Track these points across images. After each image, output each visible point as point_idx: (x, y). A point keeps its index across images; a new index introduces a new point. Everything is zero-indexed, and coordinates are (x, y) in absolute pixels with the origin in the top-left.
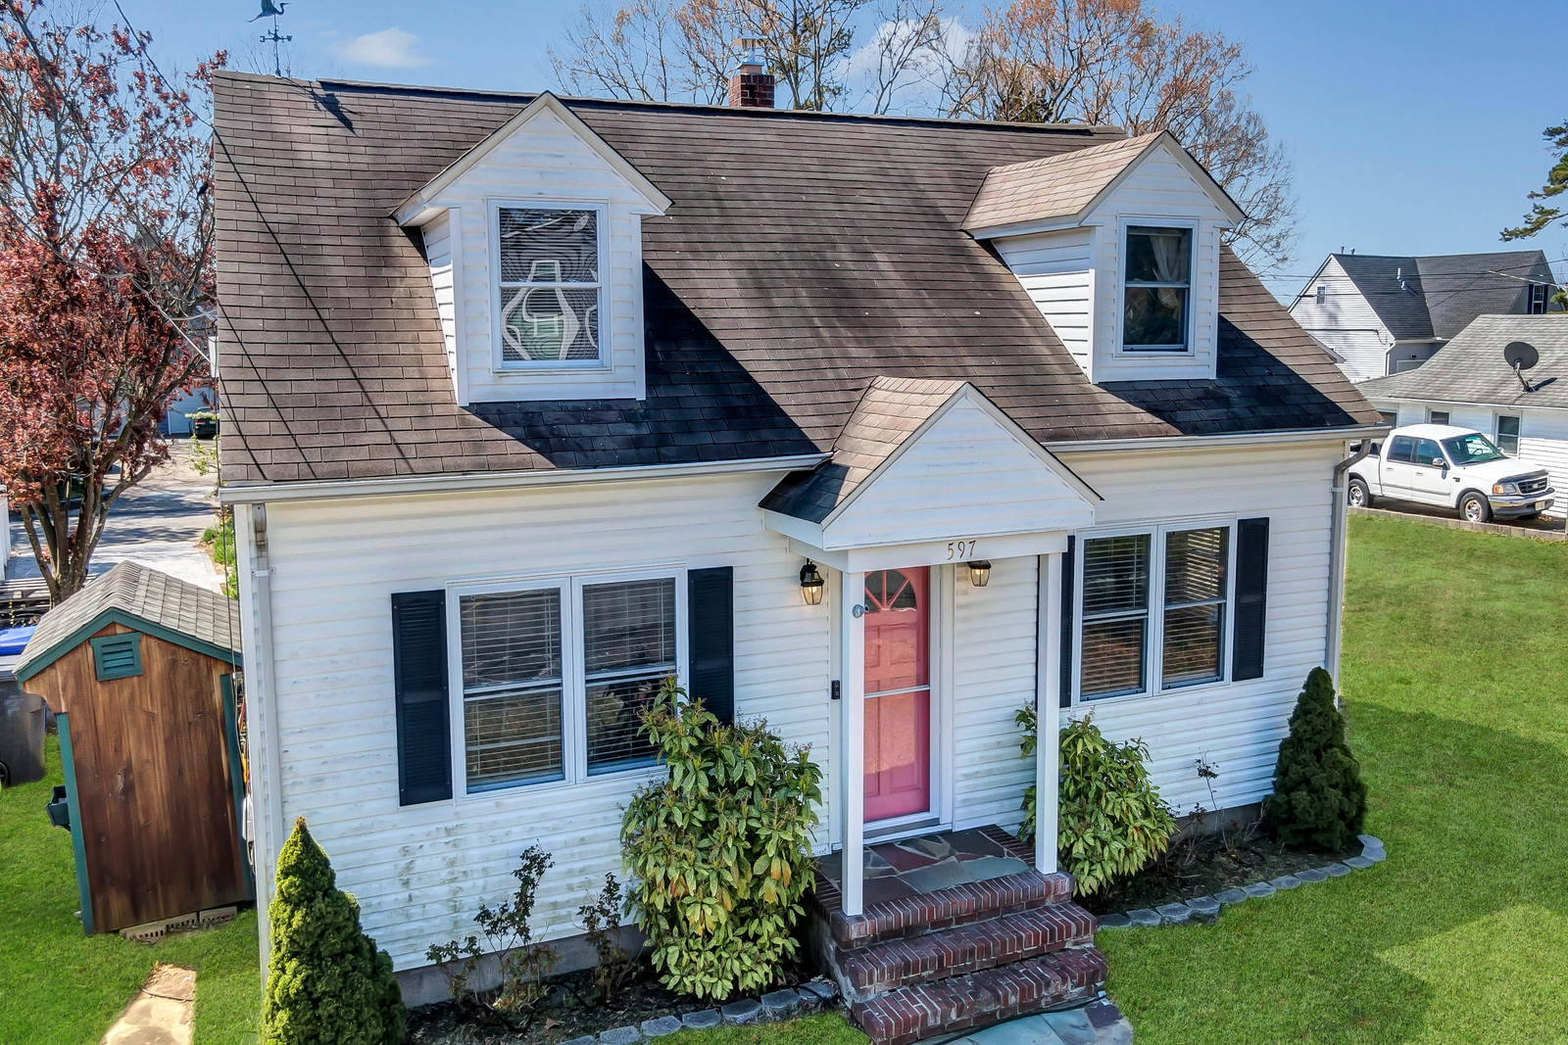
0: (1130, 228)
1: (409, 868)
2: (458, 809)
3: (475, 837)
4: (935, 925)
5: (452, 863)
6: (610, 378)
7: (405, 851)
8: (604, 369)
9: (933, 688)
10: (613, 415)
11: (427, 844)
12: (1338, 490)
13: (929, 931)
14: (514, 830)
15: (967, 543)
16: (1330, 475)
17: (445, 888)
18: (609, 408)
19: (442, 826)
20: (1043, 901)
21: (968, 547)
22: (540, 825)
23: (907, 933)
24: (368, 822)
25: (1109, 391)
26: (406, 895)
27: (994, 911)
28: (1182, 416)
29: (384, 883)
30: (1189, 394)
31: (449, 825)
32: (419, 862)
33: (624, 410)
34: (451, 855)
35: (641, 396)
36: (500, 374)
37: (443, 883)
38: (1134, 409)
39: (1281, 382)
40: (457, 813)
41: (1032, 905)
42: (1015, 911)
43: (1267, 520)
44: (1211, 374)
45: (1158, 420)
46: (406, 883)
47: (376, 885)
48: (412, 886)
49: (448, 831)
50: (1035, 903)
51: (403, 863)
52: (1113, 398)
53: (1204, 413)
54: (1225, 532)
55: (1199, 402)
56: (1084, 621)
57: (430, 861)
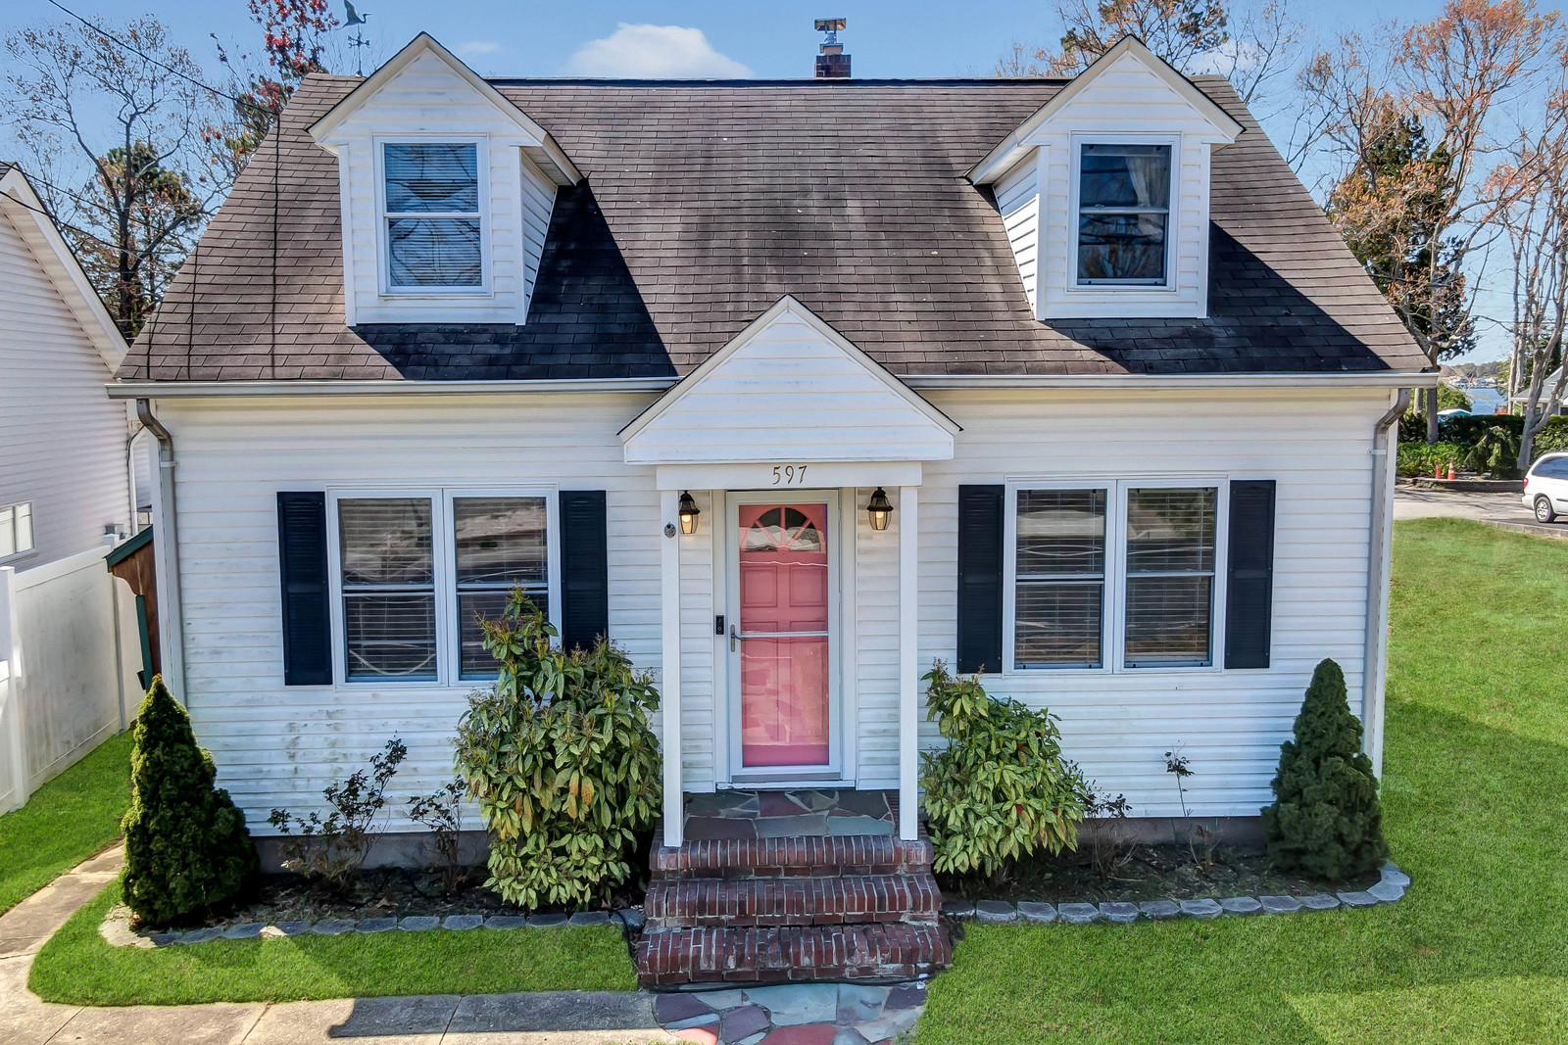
0: (1086, 148)
1: (294, 742)
2: (337, 695)
3: (354, 722)
4: (760, 871)
5: (333, 745)
6: (490, 303)
7: (291, 727)
8: (485, 295)
9: (832, 633)
10: (485, 337)
11: (310, 724)
12: (1379, 452)
13: (752, 877)
14: (391, 722)
15: (796, 468)
16: (1370, 435)
17: (327, 767)
18: (485, 331)
19: (325, 708)
20: (894, 869)
21: (798, 473)
22: (415, 721)
23: (724, 874)
24: (258, 696)
25: (1054, 328)
26: (292, 767)
27: (833, 869)
28: (1137, 355)
29: (273, 753)
30: (1162, 333)
31: (331, 709)
32: (303, 739)
33: (498, 333)
34: (333, 737)
35: (521, 321)
36: (386, 297)
37: (325, 762)
38: (1076, 345)
39: (1300, 323)
40: (337, 699)
41: (879, 869)
42: (858, 873)
43: (1273, 483)
44: (1202, 313)
45: (1103, 358)
46: (292, 756)
47: (266, 753)
48: (297, 759)
49: (329, 715)
50: (884, 868)
51: (289, 738)
52: (1055, 334)
53: (1170, 353)
54: (1211, 494)
55: (1170, 341)
56: (1017, 581)
57: (314, 740)
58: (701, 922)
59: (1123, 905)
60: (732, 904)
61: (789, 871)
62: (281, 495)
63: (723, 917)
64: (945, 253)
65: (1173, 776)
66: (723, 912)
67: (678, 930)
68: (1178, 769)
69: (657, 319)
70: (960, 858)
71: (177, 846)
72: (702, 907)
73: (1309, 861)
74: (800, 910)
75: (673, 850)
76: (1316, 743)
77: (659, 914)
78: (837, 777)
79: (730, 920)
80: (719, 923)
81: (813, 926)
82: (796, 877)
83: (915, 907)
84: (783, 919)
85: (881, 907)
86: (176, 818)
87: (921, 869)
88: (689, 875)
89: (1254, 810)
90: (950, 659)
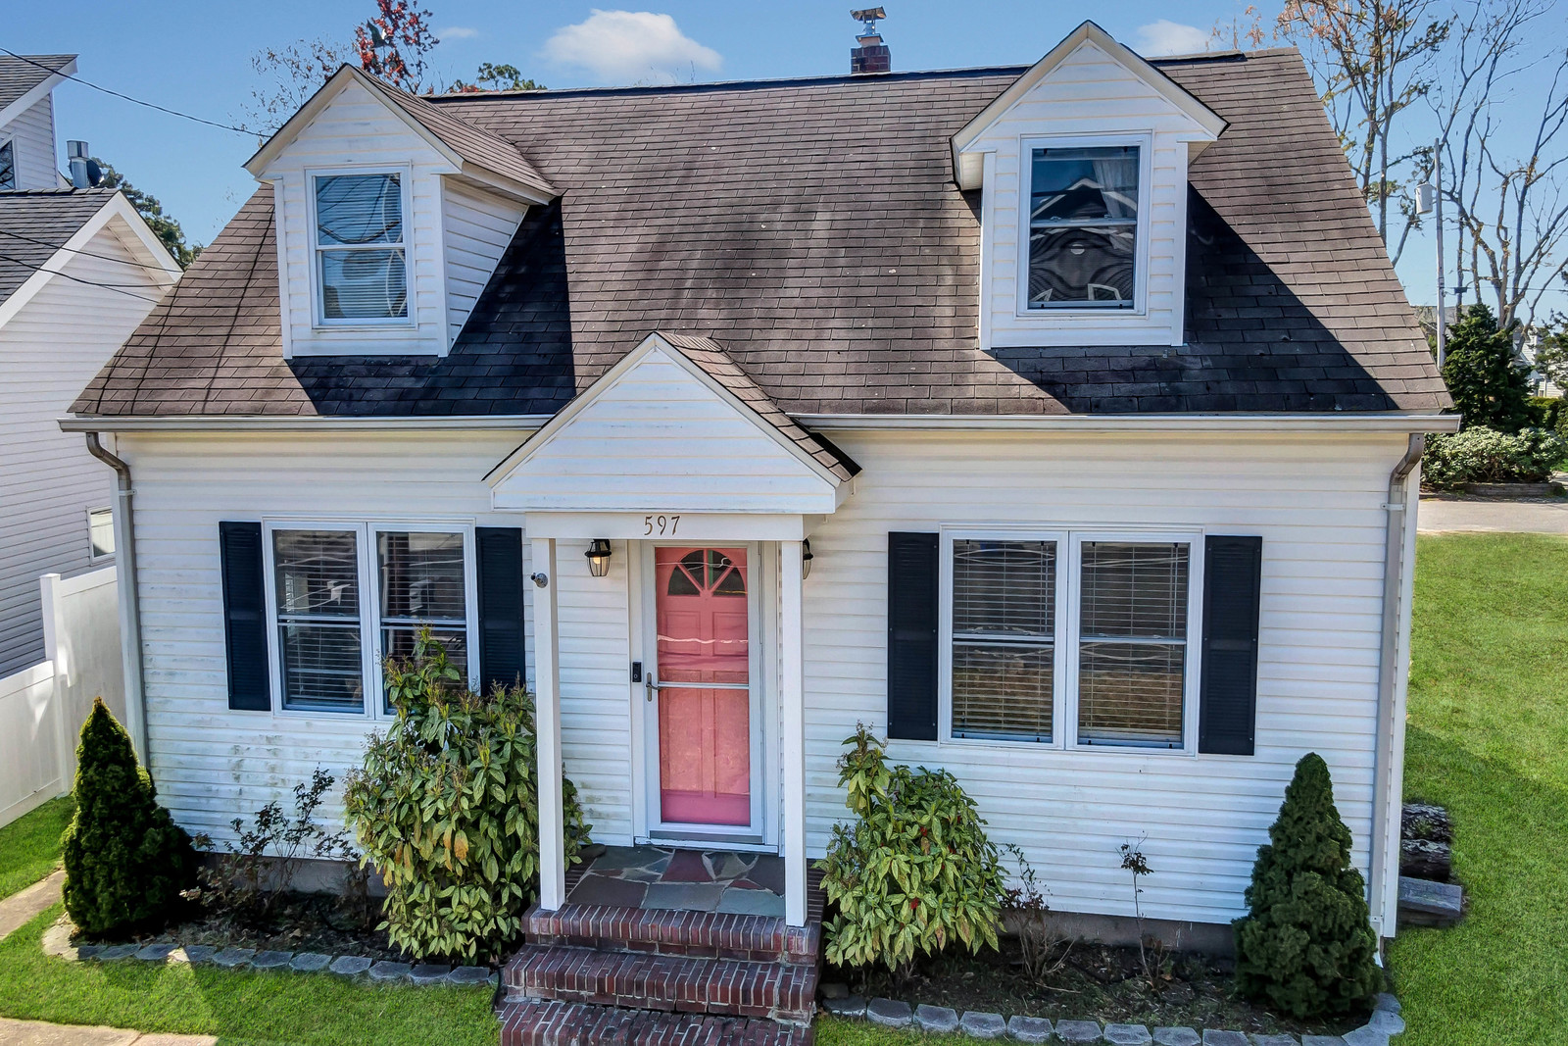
0: (1036, 153)
1: (239, 764)
2: (275, 722)
3: (291, 749)
4: (634, 945)
5: (273, 769)
6: (415, 334)
7: (236, 750)
8: (409, 326)
9: (753, 687)
10: (406, 370)
11: (253, 747)
12: (1395, 507)
14: (324, 751)
15: (669, 519)
16: (1383, 485)
17: (267, 790)
18: (407, 363)
19: (265, 734)
20: (774, 956)
21: (670, 523)
22: (346, 752)
24: (207, 718)
25: (997, 358)
26: (237, 788)
27: (710, 951)
28: (1085, 391)
29: (222, 773)
30: (1126, 363)
31: (271, 734)
32: (246, 762)
33: (416, 365)
34: (273, 762)
35: (445, 354)
36: (318, 329)
37: (266, 786)
38: (1017, 379)
39: (1298, 351)
40: (275, 725)
41: (758, 955)
42: (736, 957)
43: (1259, 539)
44: (1175, 338)
45: (1043, 394)
46: (237, 778)
47: (215, 774)
48: (243, 780)
49: (269, 740)
50: (763, 955)
51: (235, 760)
52: (997, 366)
53: (1125, 388)
54: (1183, 550)
55: (1130, 374)
56: (954, 640)
57: (255, 763)
58: (561, 996)
59: (1038, 1021)
60: (591, 981)
61: (664, 948)
62: (222, 524)
63: (582, 993)
64: (904, 271)
65: (1129, 872)
66: (581, 987)
67: (537, 1001)
68: (1136, 864)
69: (577, 349)
70: (851, 949)
71: (106, 863)
72: (560, 979)
73: (1274, 992)
74: (661, 994)
75: (548, 914)
76: (1291, 852)
77: (517, 983)
78: (759, 841)
79: (590, 997)
80: (579, 999)
81: (675, 1012)
82: (671, 955)
83: (782, 1004)
84: (644, 1001)
85: (746, 1000)
86: (105, 837)
87: (804, 960)
88: (562, 941)
89: (1225, 917)
90: (877, 721)
